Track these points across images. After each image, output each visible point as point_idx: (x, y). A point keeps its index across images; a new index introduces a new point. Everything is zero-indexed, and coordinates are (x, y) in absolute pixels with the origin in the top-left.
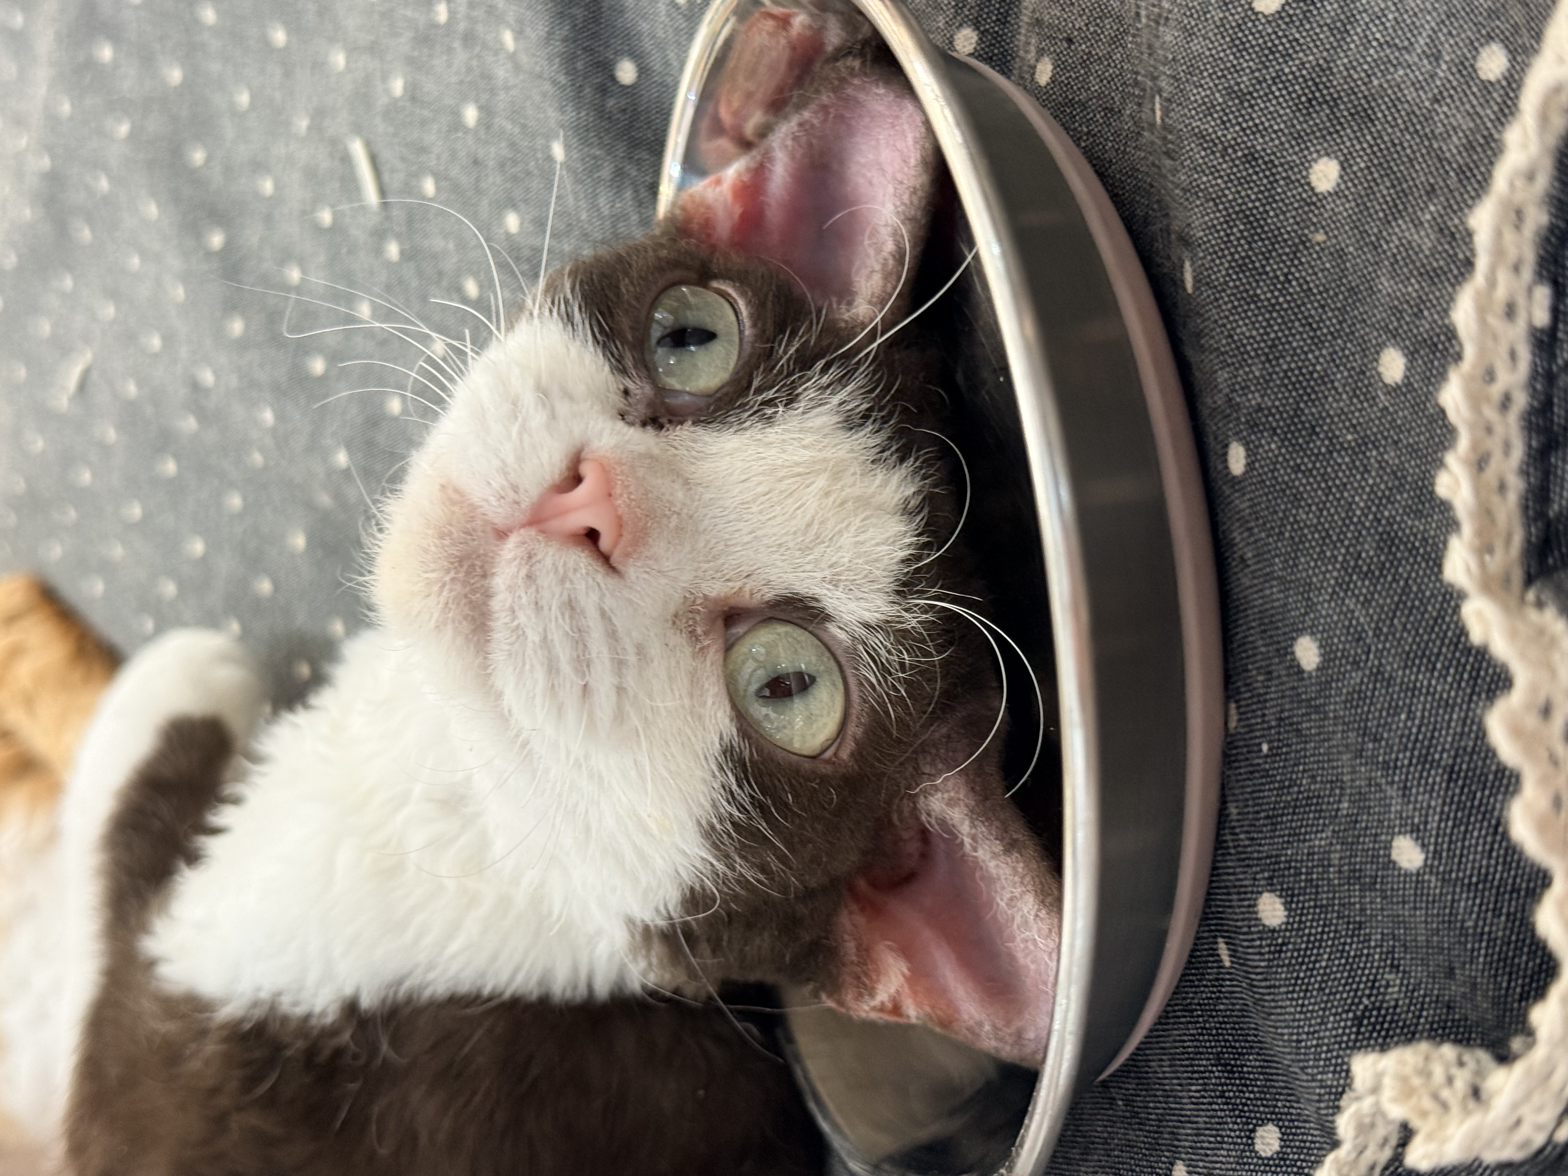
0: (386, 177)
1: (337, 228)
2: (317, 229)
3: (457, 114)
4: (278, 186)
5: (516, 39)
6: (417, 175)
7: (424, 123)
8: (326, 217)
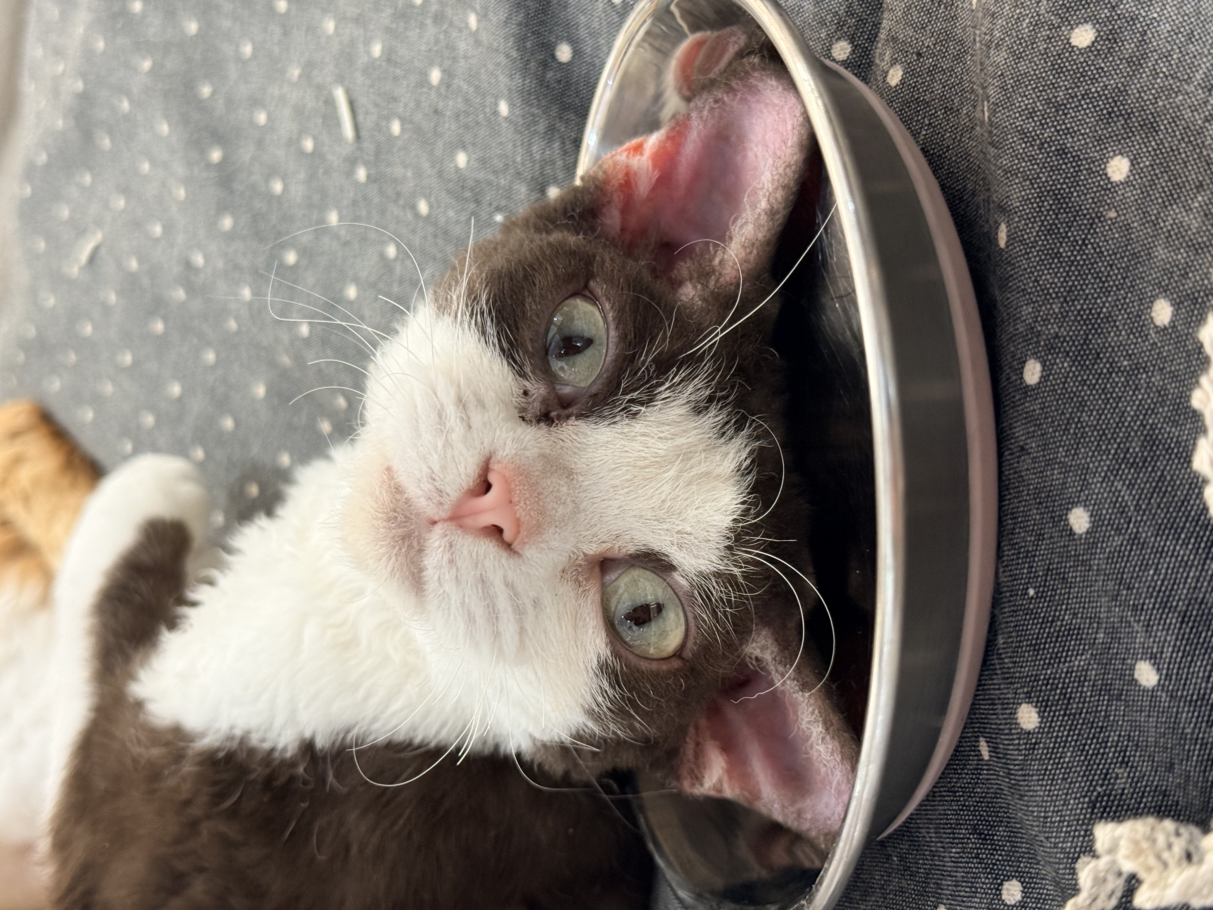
0: (361, 118)
1: (317, 153)
2: (301, 153)
3: (424, 76)
4: (269, 118)
5: (479, 21)
6: (388, 119)
7: (396, 79)
8: (308, 145)
